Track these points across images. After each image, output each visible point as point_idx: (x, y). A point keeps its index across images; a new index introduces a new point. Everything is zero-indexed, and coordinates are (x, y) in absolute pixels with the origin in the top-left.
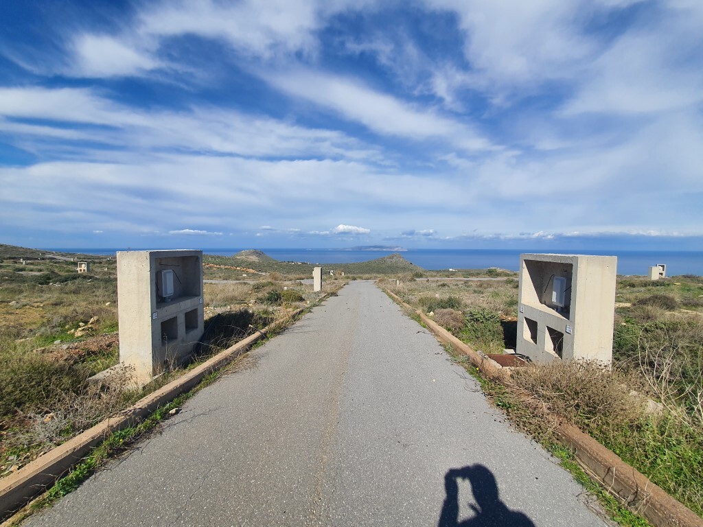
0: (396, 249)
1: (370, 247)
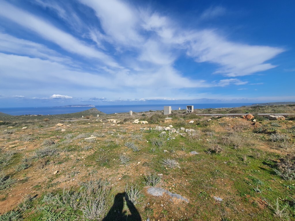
0: (89, 106)
1: (76, 105)
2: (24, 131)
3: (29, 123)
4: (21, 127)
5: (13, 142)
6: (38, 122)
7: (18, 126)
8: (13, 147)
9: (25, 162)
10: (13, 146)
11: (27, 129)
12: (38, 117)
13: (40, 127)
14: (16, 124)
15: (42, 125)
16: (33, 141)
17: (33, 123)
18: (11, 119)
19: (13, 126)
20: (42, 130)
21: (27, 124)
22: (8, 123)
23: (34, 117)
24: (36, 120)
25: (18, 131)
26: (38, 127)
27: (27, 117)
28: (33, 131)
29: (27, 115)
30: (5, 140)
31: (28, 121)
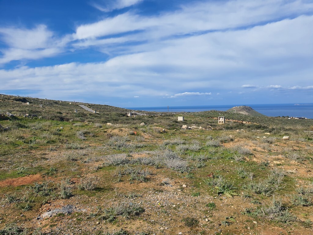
2: (285, 142)
3: (290, 129)
4: (281, 135)
5: (276, 157)
6: (303, 130)
7: (275, 134)
8: (278, 165)
9: (301, 194)
10: (278, 163)
11: (288, 139)
12: (300, 121)
13: (306, 140)
14: (273, 129)
15: (310, 138)
16: (303, 162)
17: (296, 132)
18: (266, 121)
19: (270, 132)
20: (311, 145)
21: (287, 132)
22: (264, 127)
23: (293, 121)
24: (299, 127)
25: (278, 140)
26: (303, 139)
27: (284, 120)
28: (297, 145)
29: (284, 117)
30: (265, 151)
31: (288, 128)
